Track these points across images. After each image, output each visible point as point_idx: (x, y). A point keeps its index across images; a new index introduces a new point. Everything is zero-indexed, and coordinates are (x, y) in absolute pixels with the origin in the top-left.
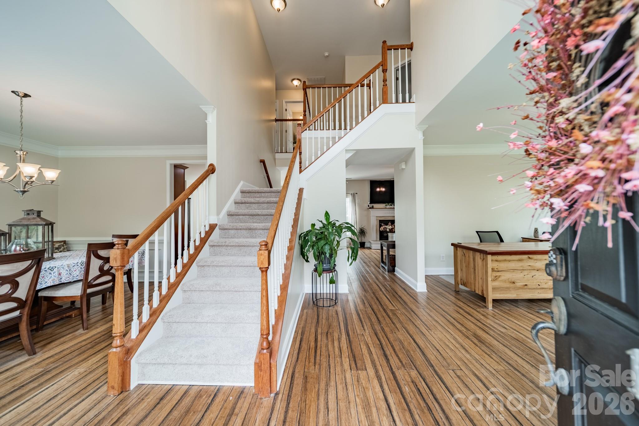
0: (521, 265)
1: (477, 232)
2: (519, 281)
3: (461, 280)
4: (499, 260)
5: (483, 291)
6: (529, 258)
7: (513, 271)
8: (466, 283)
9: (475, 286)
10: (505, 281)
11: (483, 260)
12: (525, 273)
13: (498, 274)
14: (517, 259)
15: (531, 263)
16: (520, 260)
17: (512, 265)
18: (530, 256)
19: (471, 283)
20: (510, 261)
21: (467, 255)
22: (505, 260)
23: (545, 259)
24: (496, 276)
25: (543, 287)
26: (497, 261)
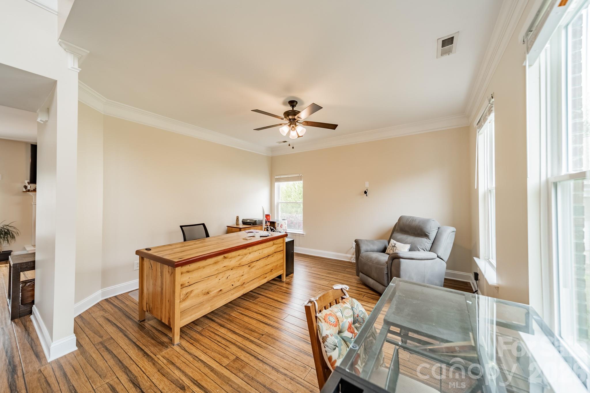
0: (216, 268)
1: (181, 227)
2: (213, 289)
3: (147, 304)
4: (191, 270)
5: (169, 318)
6: (225, 258)
7: (208, 279)
8: (152, 308)
9: (161, 312)
10: (198, 296)
11: (171, 275)
12: (220, 276)
13: (189, 289)
14: (212, 263)
15: (226, 263)
16: (216, 263)
17: (208, 271)
18: (226, 255)
19: (157, 308)
20: (204, 267)
21: (154, 268)
22: (199, 268)
23: (239, 255)
24: (187, 294)
25: (236, 285)
26: (188, 272)
